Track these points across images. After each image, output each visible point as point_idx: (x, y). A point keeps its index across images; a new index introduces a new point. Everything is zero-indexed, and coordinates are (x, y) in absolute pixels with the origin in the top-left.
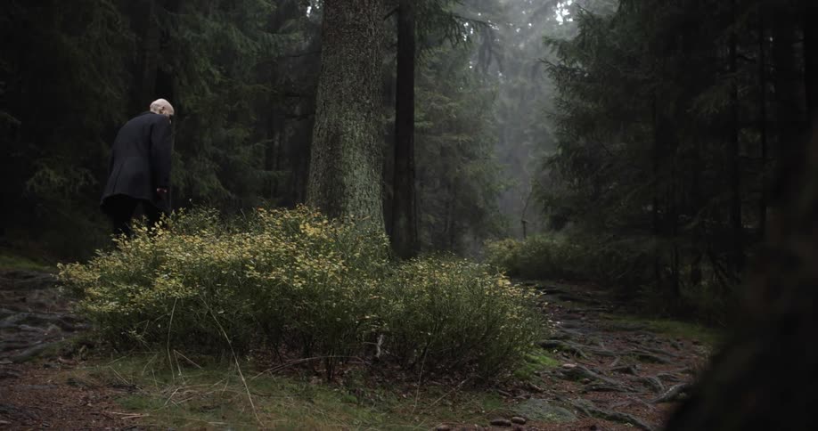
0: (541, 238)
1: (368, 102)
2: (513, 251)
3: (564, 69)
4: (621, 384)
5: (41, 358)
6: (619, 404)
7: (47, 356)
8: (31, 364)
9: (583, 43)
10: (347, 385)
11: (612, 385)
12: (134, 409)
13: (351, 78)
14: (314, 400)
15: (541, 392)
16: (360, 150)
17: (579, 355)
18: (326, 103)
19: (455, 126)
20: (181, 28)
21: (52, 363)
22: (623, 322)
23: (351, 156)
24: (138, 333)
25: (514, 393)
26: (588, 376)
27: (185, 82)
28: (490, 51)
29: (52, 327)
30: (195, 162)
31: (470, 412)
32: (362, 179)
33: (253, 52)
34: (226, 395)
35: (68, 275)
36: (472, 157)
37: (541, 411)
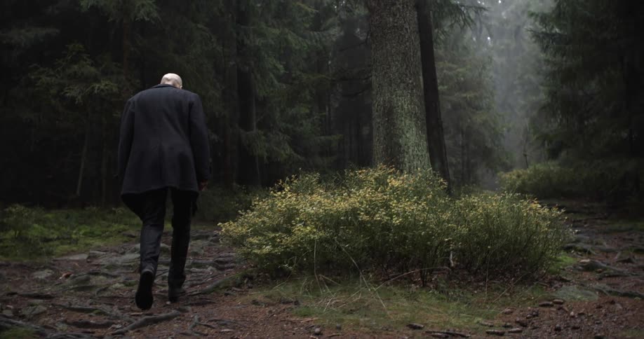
0: (541, 167)
1: (410, 81)
2: (521, 178)
3: (546, 35)
4: (626, 271)
5: (221, 289)
6: (627, 285)
7: (226, 287)
8: (215, 294)
9: (560, 14)
10: (436, 288)
11: (619, 272)
12: (305, 316)
13: (396, 66)
14: (419, 300)
15: (569, 281)
16: (409, 118)
17: (590, 253)
18: (380, 86)
19: (463, 86)
20: (251, 36)
21: (230, 292)
22: (616, 226)
23: (403, 123)
24: (289, 265)
25: (551, 283)
26: (601, 267)
27: (258, 76)
28: (481, 22)
29: (210, 268)
30: (271, 136)
31: (523, 299)
32: (412, 138)
33: (304, 47)
34: (362, 301)
35: (227, 231)
36: (477, 108)
37: (573, 294)
